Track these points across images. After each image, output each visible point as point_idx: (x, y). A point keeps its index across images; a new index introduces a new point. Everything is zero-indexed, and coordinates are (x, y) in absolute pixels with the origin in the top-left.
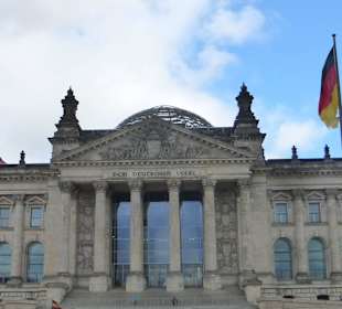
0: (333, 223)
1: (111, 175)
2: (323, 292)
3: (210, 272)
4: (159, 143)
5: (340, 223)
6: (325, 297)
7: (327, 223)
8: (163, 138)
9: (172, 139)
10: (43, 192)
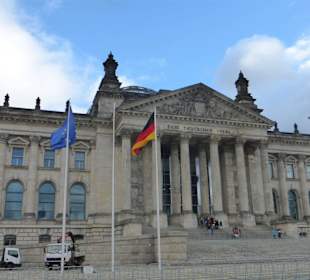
0: (304, 180)
1: (166, 127)
2: (304, 231)
3: (246, 212)
4: (203, 105)
5: (309, 180)
6: (304, 234)
7: (299, 180)
8: (206, 101)
9: (212, 103)
10: (88, 138)
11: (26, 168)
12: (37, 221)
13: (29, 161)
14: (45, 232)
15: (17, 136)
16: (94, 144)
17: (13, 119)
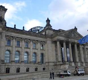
10: (44, 41)
11: (30, 48)
12: (34, 64)
13: (30, 46)
14: (36, 67)
15: (27, 39)
16: (46, 43)
17: (27, 34)
